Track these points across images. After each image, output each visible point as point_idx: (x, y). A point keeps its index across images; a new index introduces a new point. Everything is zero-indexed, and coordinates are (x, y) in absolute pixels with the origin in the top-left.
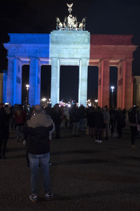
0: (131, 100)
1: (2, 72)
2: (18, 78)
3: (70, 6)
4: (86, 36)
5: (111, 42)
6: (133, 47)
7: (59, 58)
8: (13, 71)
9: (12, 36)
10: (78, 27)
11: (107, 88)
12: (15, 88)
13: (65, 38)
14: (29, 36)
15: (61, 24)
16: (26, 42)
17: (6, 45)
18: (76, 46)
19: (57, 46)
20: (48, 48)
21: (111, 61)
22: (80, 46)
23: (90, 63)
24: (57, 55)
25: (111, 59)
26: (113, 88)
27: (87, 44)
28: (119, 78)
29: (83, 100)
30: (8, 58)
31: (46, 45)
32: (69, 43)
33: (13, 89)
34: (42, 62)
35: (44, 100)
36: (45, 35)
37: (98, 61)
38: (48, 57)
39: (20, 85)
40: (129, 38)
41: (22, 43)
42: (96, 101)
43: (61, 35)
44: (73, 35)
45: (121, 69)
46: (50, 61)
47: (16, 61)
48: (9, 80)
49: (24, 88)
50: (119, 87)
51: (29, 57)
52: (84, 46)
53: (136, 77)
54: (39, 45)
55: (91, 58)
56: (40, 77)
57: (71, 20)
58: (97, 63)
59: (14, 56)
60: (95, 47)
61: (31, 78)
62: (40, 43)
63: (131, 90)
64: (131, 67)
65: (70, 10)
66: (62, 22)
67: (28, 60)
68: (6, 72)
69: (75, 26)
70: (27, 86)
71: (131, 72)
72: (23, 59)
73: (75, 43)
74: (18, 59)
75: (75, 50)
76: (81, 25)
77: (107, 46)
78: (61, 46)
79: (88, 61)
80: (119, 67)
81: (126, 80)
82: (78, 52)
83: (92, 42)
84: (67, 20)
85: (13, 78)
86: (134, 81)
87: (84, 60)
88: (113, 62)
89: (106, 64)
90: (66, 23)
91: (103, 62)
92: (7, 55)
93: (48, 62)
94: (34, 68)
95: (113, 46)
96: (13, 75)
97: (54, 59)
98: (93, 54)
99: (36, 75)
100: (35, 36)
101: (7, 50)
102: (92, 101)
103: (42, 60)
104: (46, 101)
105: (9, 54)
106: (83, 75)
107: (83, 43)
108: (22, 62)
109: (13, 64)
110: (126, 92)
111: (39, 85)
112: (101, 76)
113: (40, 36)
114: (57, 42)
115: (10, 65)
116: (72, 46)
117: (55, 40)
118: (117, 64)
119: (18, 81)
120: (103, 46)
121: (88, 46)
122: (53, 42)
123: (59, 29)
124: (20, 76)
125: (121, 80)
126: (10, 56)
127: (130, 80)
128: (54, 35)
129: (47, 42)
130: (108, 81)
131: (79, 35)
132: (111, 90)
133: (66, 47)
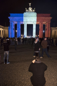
2: (13, 28)
3: (30, 4)
4: (35, 14)
6: (51, 18)
7: (27, 22)
8: (12, 26)
9: (11, 14)
10: (33, 11)
12: (12, 32)
13: (28, 15)
14: (17, 14)
15: (27, 10)
16: (16, 16)
17: (9, 18)
18: (32, 18)
19: (26, 18)
20: (23, 18)
22: (33, 18)
23: (37, 23)
24: (26, 21)
25: (43, 22)
26: (44, 31)
27: (35, 17)
28: (46, 28)
29: (34, 35)
30: (10, 22)
34: (21, 23)
35: (22, 35)
36: (22, 14)
38: (23, 21)
39: (14, 31)
40: (49, 15)
41: (14, 17)
46: (24, 23)
47: (12, 23)
48: (10, 29)
49: (15, 32)
50: (46, 31)
51: (17, 22)
52: (35, 18)
53: (52, 28)
55: (37, 22)
57: (30, 9)
58: (39, 23)
59: (12, 21)
60: (38, 18)
61: (17, 28)
62: (20, 17)
63: (50, 32)
64: (50, 25)
65: (30, 5)
67: (16, 22)
68: (9, 27)
69: (32, 11)
70: (16, 31)
71: (50, 26)
72: (15, 22)
73: (32, 17)
76: (34, 10)
77: (42, 17)
79: (36, 23)
80: (46, 24)
81: (48, 29)
83: (37, 16)
87: (35, 22)
88: (44, 23)
89: (42, 23)
90: (29, 10)
94: (19, 25)
95: (44, 18)
96: (12, 28)
97: (25, 22)
98: (38, 20)
99: (19, 27)
100: (18, 14)
102: (37, 36)
103: (21, 22)
105: (10, 20)
106: (34, 27)
109: (12, 24)
110: (48, 33)
111: (20, 31)
112: (40, 28)
113: (20, 14)
114: (26, 16)
115: (10, 24)
116: (31, 18)
117: (25, 15)
118: (45, 23)
119: (13, 29)
121: (36, 18)
122: (24, 16)
123: (26, 12)
124: (14, 28)
127: (50, 29)
128: (25, 14)
129: (23, 16)
130: (42, 29)
131: (33, 14)
132: (43, 32)
133: (29, 18)
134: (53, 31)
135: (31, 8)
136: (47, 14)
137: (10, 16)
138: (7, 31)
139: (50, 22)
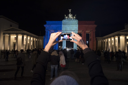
0: (95, 47)
1: (43, 36)
3: (70, 10)
4: (76, 22)
6: (95, 26)
9: (47, 22)
10: (73, 18)
13: (68, 23)
14: (54, 22)
16: (53, 24)
17: (45, 26)
18: (73, 26)
19: (65, 26)
20: (61, 26)
21: (87, 31)
22: (74, 26)
23: (78, 32)
24: (65, 29)
25: (86, 30)
26: (87, 42)
27: (77, 25)
29: (75, 47)
30: (46, 30)
31: (60, 25)
32: (70, 24)
35: (60, 47)
36: (60, 22)
37: (81, 31)
40: (93, 22)
43: (67, 21)
44: (71, 21)
45: (91, 34)
46: (62, 31)
47: (49, 31)
48: (46, 39)
50: (90, 42)
51: (54, 30)
53: (97, 37)
54: (58, 25)
55: (78, 30)
57: (70, 16)
58: (81, 32)
59: (48, 30)
63: (95, 43)
64: (94, 34)
65: (70, 12)
66: (67, 16)
68: (45, 36)
71: (94, 36)
73: (72, 24)
75: (72, 27)
76: (74, 17)
77: (85, 25)
78: (67, 26)
79: (77, 31)
80: (90, 34)
81: (93, 39)
82: (73, 28)
83: (79, 24)
84: (69, 16)
86: (96, 39)
87: (76, 31)
91: (83, 32)
95: (87, 25)
96: (47, 37)
97: (64, 31)
100: (56, 22)
101: (45, 28)
103: (59, 31)
104: (61, 48)
105: (46, 29)
107: (75, 24)
108: (51, 32)
109: (48, 33)
110: (93, 44)
113: (58, 22)
114: (65, 24)
115: (46, 33)
116: (71, 26)
117: (64, 23)
118: (89, 32)
120: (83, 25)
122: (63, 24)
123: (66, 19)
125: (91, 39)
127: (95, 39)
128: (64, 21)
130: (85, 39)
131: (73, 21)
133: (68, 26)
135: (72, 15)
136: (91, 22)
137: (46, 24)
139: (94, 31)
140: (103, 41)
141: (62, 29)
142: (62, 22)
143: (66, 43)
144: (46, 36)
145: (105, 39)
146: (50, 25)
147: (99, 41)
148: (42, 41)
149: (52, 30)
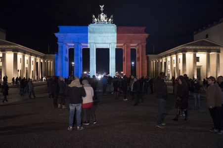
0: (145, 71)
1: (55, 54)
2: (66, 58)
3: (102, 7)
4: (113, 28)
5: (131, 32)
6: (146, 35)
7: (95, 43)
8: (62, 52)
9: (61, 28)
10: (108, 21)
11: (129, 64)
12: (64, 65)
13: (99, 29)
14: (73, 28)
15: (96, 20)
16: (72, 32)
17: (56, 34)
18: (107, 35)
19: (94, 35)
20: (87, 36)
21: (131, 45)
22: (110, 35)
23: (117, 46)
24: (93, 41)
25: (131, 43)
26: (133, 63)
27: (114, 33)
28: (137, 57)
29: (113, 72)
30: (58, 43)
31: (85, 34)
32: (101, 33)
33: (62, 65)
34: (83, 46)
35: (85, 73)
36: (85, 27)
37: (122, 45)
38: (87, 43)
39: (68, 63)
40: (143, 29)
41: (68, 32)
42: (122, 73)
43: (96, 27)
44: (104, 27)
46: (89, 45)
47: (64, 45)
48: (59, 60)
49: (70, 65)
50: (137, 62)
51: (74, 43)
52: (112, 34)
53: (149, 55)
54: (81, 34)
55: (117, 43)
56: (82, 57)
57: (103, 17)
58: (122, 46)
59: (63, 42)
61: (75, 57)
62: (81, 32)
63: (145, 64)
64: (145, 49)
65: (102, 9)
66: (97, 18)
67: (73, 45)
68: (57, 54)
69: (106, 21)
70: (73, 63)
71: (145, 53)
73: (106, 32)
74: (66, 44)
75: (106, 37)
76: (110, 20)
77: (128, 34)
78: (96, 35)
79: (116, 45)
80: (137, 49)
81: (142, 58)
82: (108, 38)
83: (118, 32)
84: (100, 17)
85: (62, 58)
86: (148, 58)
87: (113, 44)
88: (133, 45)
89: (128, 47)
90: (100, 19)
91: (126, 45)
92: (57, 41)
93: (87, 46)
94: (78, 50)
95: (132, 34)
96: (62, 56)
97: (91, 44)
98: (119, 40)
99: (79, 55)
100: (77, 27)
101: (57, 38)
102: (119, 73)
103: (83, 44)
106: (112, 55)
107: (112, 32)
108: (69, 46)
109: (62, 48)
110: (142, 66)
111: (82, 63)
112: (124, 55)
113: (81, 27)
114: (93, 32)
115: (60, 49)
116: (104, 35)
117: (92, 30)
118: (136, 46)
119: (66, 60)
120: (125, 34)
121: (115, 35)
122: (90, 32)
123: (94, 23)
124: (67, 56)
125: (139, 58)
126: (60, 42)
127: (145, 58)
128: (91, 27)
129: (86, 32)
130: (129, 59)
131: (108, 27)
132: (132, 65)
133: (100, 35)
134: (153, 63)
135: (105, 16)
136: (138, 28)
137: (59, 31)
138: (50, 63)
139: (145, 44)
140: (159, 61)
141: (89, 41)
142: (87, 28)
143: (95, 65)
144: (59, 54)
145: (162, 57)
146: (65, 34)
147: (152, 62)
148: (52, 62)
149: (71, 43)
